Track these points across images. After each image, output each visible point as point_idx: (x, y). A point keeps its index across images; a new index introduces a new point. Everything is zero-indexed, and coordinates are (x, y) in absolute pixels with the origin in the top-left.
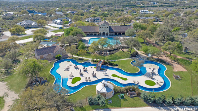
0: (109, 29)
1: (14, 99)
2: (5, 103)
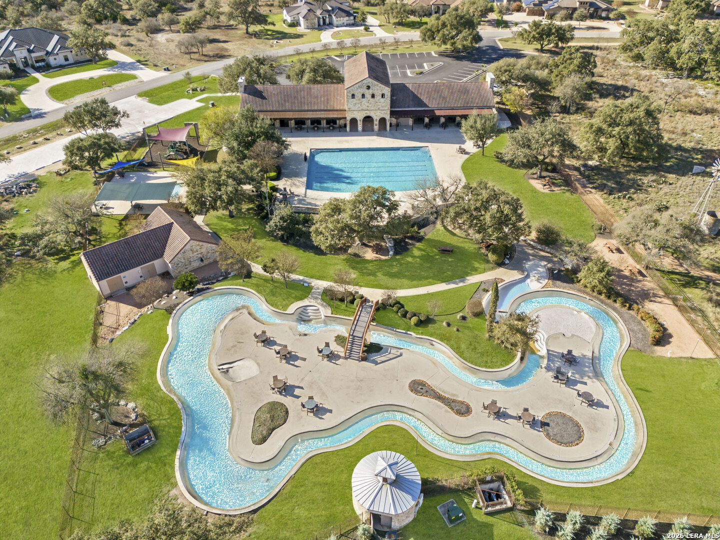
0: (389, 101)
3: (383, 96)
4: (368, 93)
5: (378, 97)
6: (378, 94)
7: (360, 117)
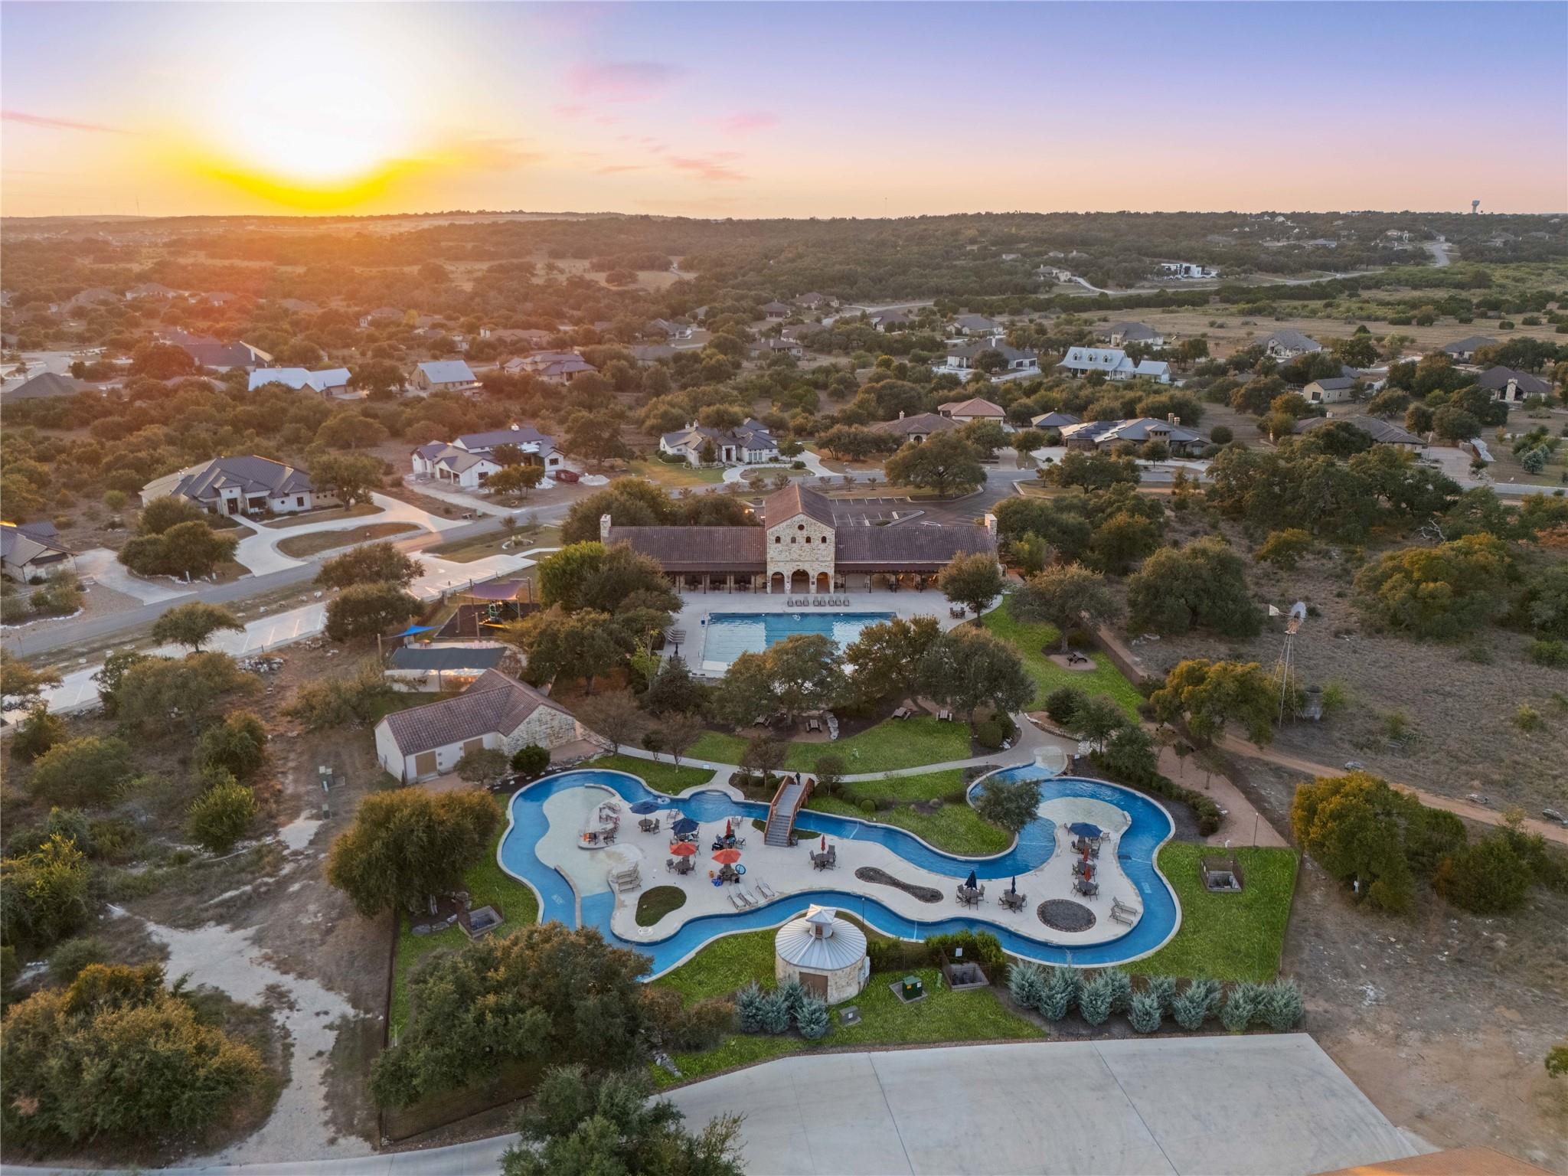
0: (832, 549)
1: (334, 1018)
2: (289, 1040)
3: (824, 540)
4: (801, 536)
5: (816, 542)
6: (816, 537)
7: (787, 571)
